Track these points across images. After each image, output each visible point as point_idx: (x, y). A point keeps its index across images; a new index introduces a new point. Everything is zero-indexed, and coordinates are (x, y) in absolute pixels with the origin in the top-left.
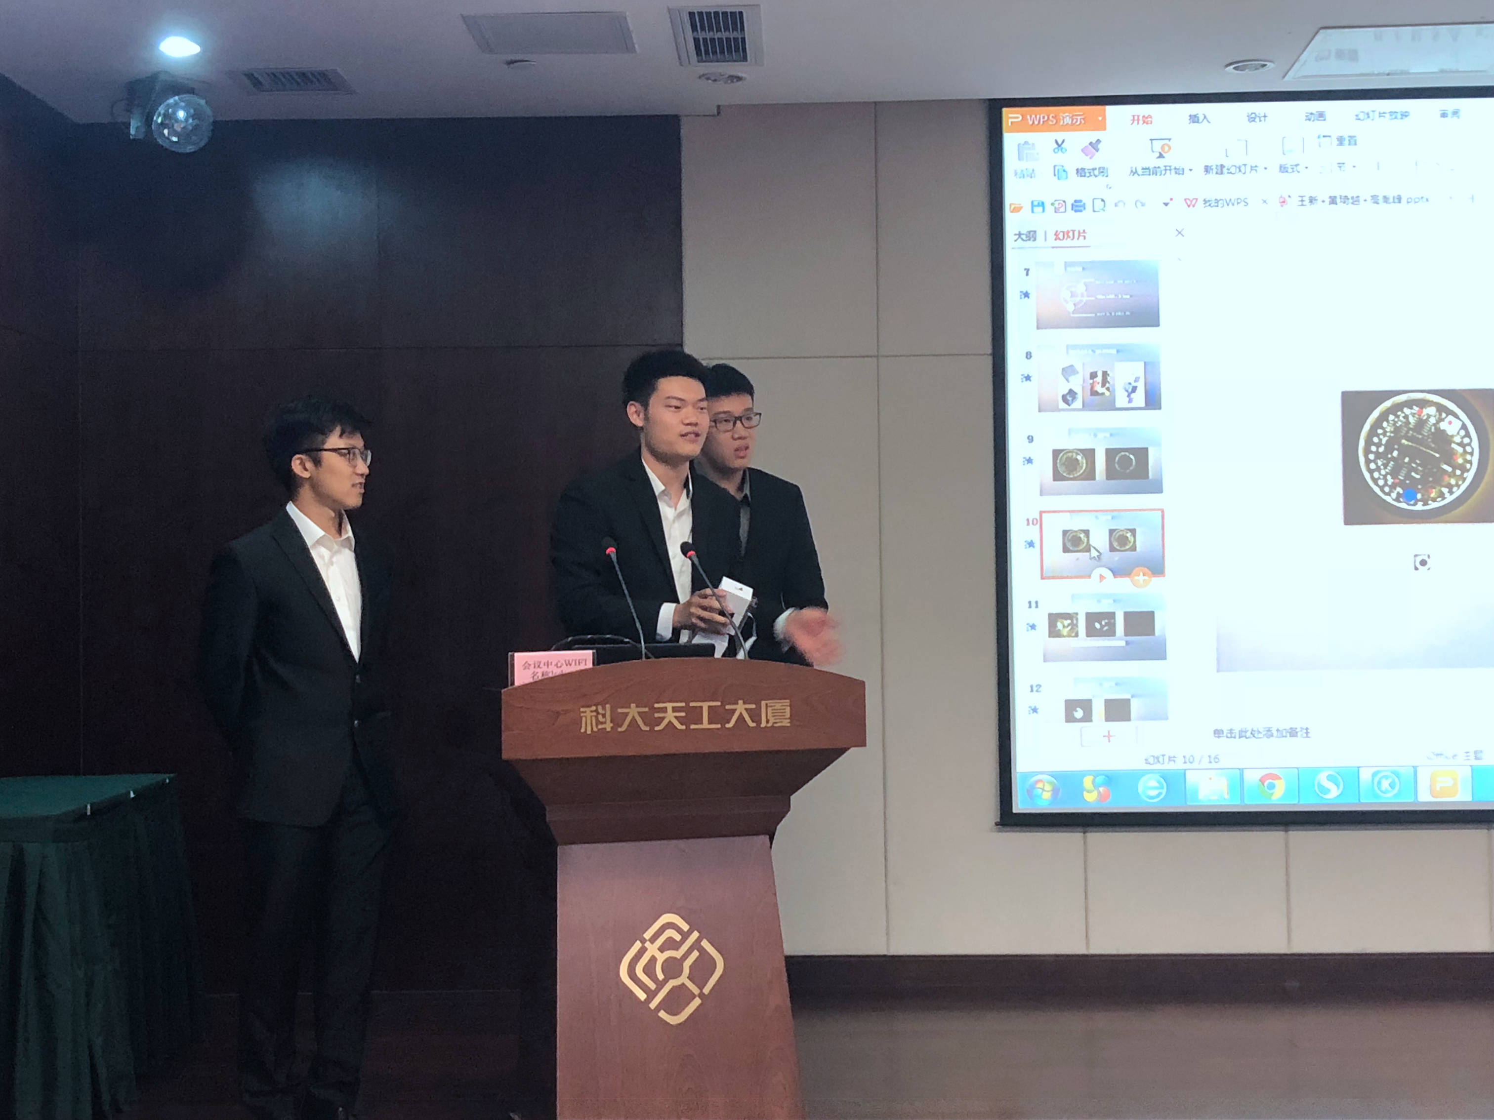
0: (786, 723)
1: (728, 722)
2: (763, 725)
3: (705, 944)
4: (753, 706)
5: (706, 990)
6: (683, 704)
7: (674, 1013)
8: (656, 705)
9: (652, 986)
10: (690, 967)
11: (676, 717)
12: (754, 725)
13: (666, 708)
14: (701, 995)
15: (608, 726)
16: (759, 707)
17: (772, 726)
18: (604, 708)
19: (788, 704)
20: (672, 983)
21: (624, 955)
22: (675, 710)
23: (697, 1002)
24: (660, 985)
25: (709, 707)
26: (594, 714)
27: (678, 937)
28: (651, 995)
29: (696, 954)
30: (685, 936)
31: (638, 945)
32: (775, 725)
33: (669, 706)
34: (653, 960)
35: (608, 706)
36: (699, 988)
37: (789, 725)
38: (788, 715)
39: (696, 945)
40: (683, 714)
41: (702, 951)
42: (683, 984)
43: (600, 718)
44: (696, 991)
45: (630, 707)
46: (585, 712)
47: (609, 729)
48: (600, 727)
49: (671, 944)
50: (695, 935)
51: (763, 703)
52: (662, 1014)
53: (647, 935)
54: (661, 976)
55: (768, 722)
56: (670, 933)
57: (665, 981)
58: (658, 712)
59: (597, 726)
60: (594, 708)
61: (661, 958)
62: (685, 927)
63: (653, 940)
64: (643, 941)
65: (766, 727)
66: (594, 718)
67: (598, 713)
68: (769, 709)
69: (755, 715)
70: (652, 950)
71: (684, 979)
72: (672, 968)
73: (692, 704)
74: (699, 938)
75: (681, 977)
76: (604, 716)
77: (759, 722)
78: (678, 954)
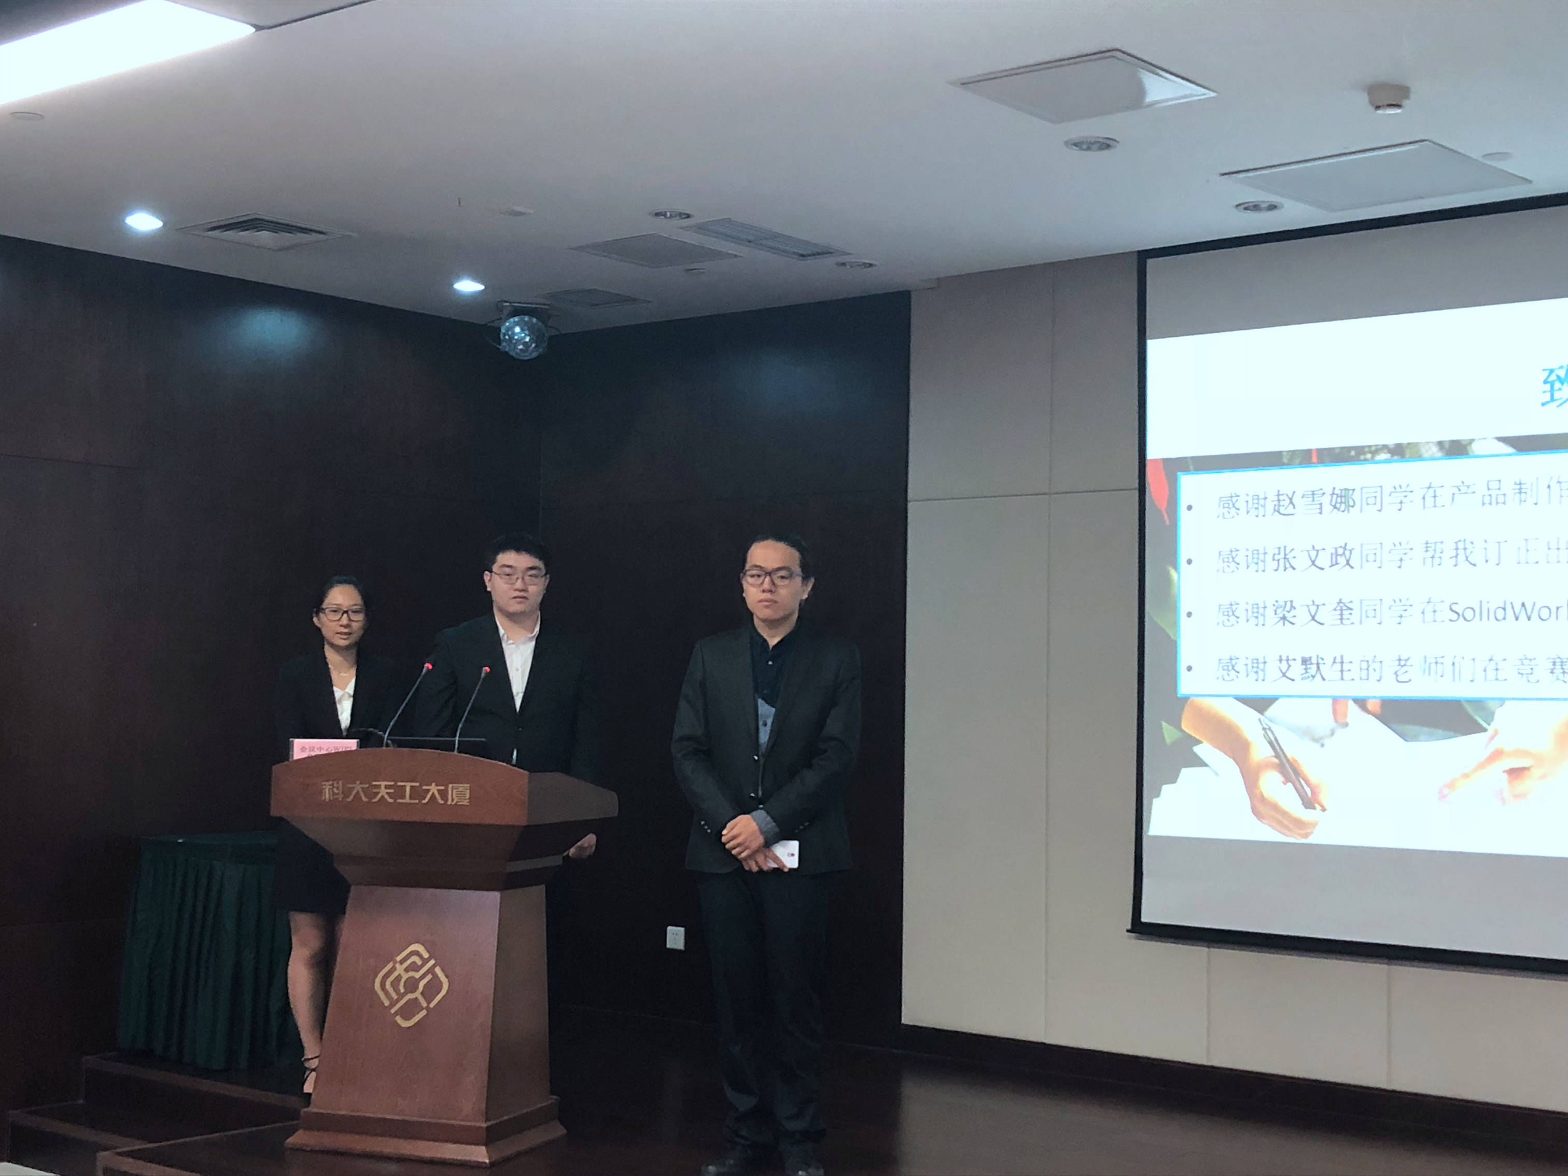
0: (466, 803)
1: (424, 799)
2: (449, 802)
3: (438, 970)
4: (442, 788)
5: (432, 1005)
6: (392, 783)
7: (406, 1018)
8: (374, 783)
9: (395, 996)
10: (425, 985)
11: (387, 793)
12: (443, 802)
13: (380, 785)
14: (427, 1008)
15: (340, 797)
16: (446, 789)
17: (456, 804)
18: (338, 783)
19: (468, 788)
20: (410, 996)
21: (379, 973)
22: (387, 787)
23: (424, 1013)
24: (402, 997)
25: (412, 787)
26: (331, 787)
27: (419, 962)
28: (392, 1005)
29: (429, 977)
30: (425, 961)
31: (390, 966)
32: (458, 804)
33: (383, 784)
34: (399, 978)
35: (340, 782)
36: (427, 1003)
37: (468, 804)
38: (468, 796)
39: (431, 971)
40: (392, 791)
41: (435, 976)
42: (416, 998)
43: (336, 791)
44: (424, 1004)
45: (355, 783)
46: (325, 785)
47: (340, 799)
48: (335, 797)
49: (414, 967)
50: (432, 962)
51: (450, 786)
52: (399, 1019)
53: (399, 958)
54: (402, 990)
55: (453, 800)
56: (415, 959)
57: (406, 993)
58: (375, 788)
59: (333, 796)
60: (331, 783)
61: (405, 977)
62: (426, 955)
63: (402, 962)
64: (395, 962)
65: (451, 805)
66: (331, 790)
67: (334, 787)
68: (454, 791)
69: (444, 794)
70: (400, 969)
71: (417, 994)
72: (412, 985)
73: (399, 784)
74: (434, 964)
75: (416, 993)
76: (338, 788)
77: (446, 801)
78: (417, 975)
